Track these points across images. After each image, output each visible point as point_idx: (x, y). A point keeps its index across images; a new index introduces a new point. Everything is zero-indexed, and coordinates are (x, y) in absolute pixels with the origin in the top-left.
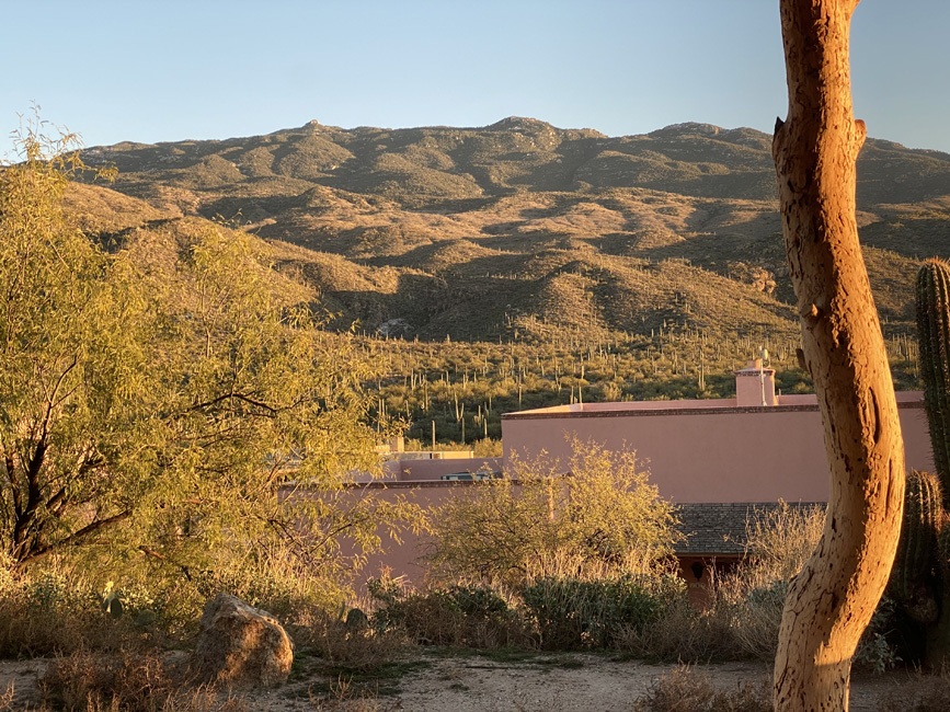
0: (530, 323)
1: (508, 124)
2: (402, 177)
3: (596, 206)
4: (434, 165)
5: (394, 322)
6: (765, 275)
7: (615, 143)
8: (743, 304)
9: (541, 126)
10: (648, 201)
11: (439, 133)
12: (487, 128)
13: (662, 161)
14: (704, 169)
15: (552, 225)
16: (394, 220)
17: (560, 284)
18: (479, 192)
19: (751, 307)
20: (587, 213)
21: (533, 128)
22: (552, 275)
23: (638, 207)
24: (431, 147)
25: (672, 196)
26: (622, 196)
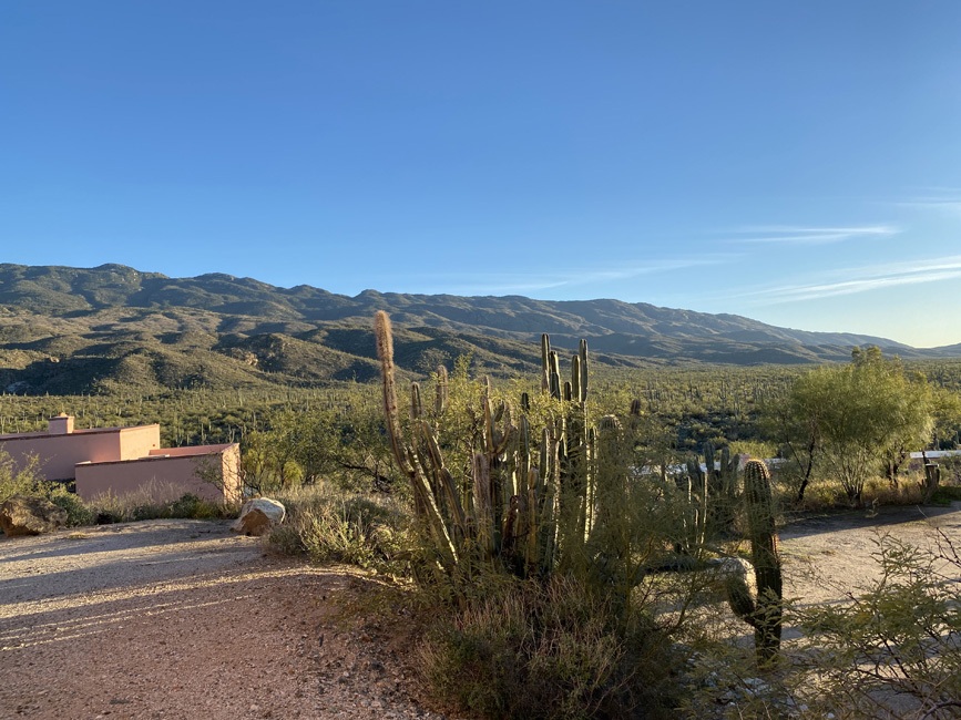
0: (109, 383)
1: (108, 267)
2: (34, 295)
3: (161, 316)
4: (58, 289)
5: (19, 384)
6: (253, 356)
7: (174, 281)
8: (239, 372)
9: (129, 270)
10: (192, 315)
11: (61, 270)
12: (94, 269)
13: (202, 292)
14: (225, 298)
15: (132, 326)
16: (27, 321)
17: (131, 360)
18: (88, 306)
19: (242, 373)
20: (156, 320)
21: (124, 271)
22: (126, 355)
23: (186, 317)
24: (56, 278)
25: (207, 312)
26: (177, 311)
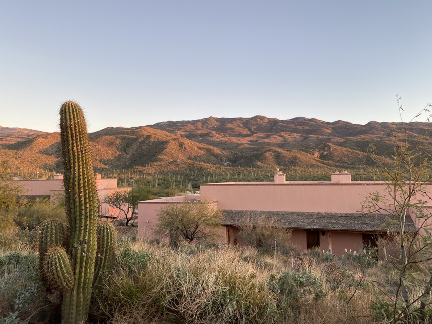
5: (228, 163)
6: (317, 153)
8: (312, 160)
11: (240, 119)
14: (303, 128)
18: (249, 133)
20: (275, 138)
21: (262, 118)
24: (238, 122)
